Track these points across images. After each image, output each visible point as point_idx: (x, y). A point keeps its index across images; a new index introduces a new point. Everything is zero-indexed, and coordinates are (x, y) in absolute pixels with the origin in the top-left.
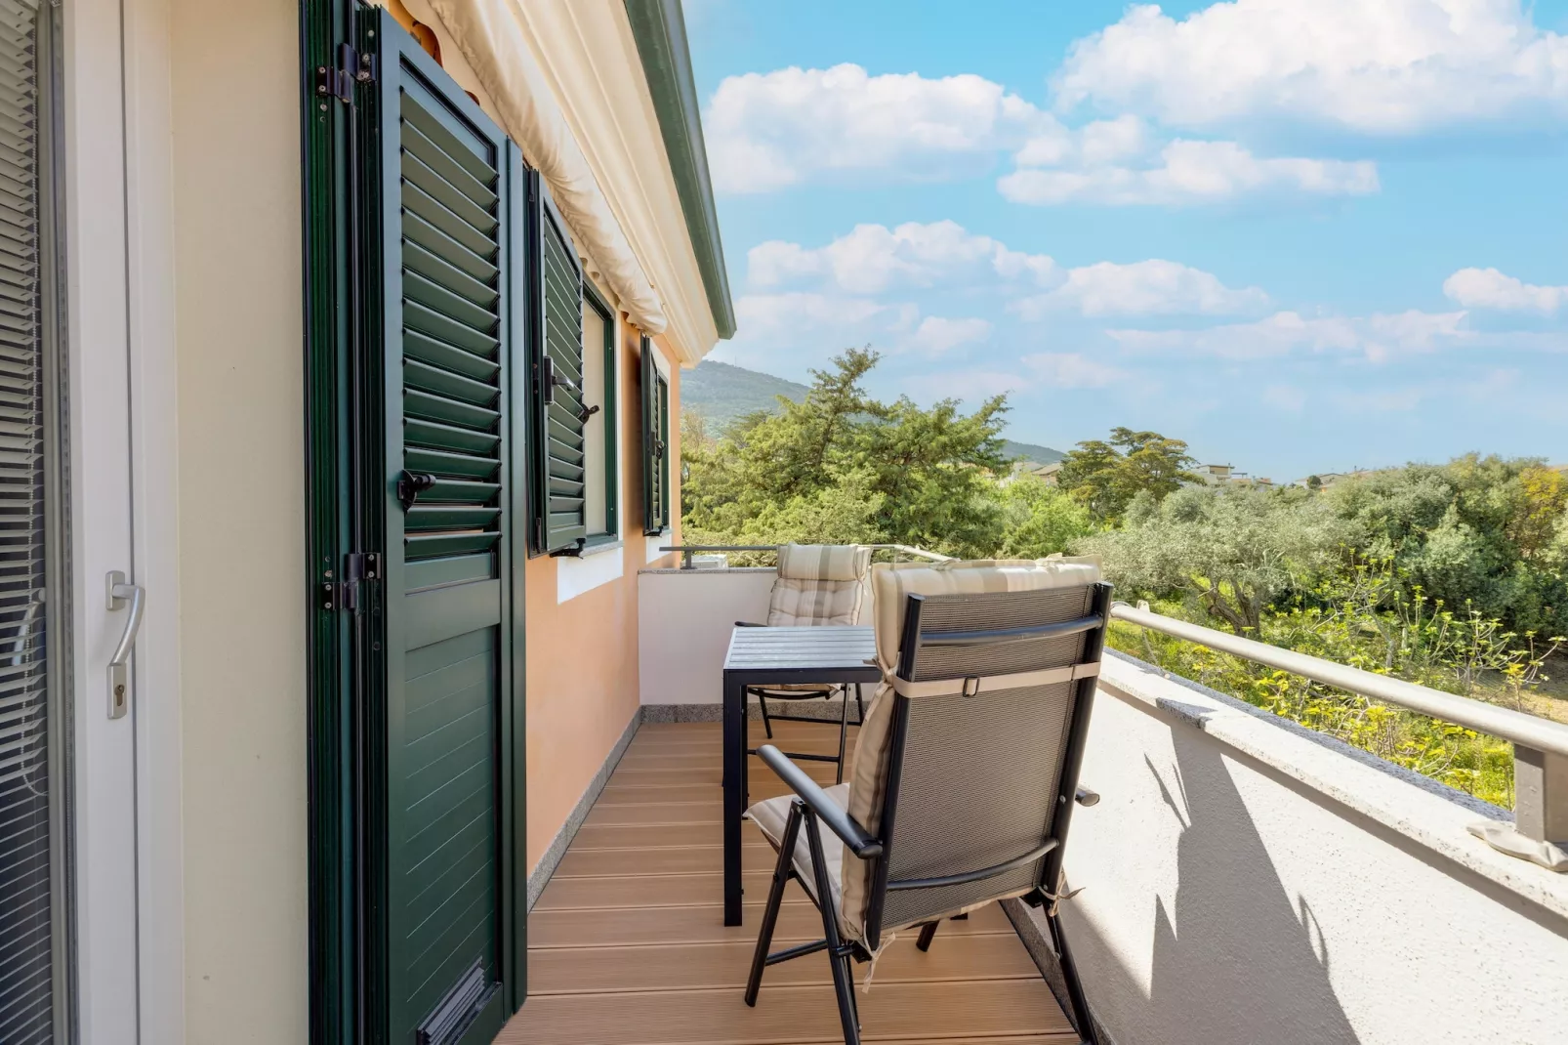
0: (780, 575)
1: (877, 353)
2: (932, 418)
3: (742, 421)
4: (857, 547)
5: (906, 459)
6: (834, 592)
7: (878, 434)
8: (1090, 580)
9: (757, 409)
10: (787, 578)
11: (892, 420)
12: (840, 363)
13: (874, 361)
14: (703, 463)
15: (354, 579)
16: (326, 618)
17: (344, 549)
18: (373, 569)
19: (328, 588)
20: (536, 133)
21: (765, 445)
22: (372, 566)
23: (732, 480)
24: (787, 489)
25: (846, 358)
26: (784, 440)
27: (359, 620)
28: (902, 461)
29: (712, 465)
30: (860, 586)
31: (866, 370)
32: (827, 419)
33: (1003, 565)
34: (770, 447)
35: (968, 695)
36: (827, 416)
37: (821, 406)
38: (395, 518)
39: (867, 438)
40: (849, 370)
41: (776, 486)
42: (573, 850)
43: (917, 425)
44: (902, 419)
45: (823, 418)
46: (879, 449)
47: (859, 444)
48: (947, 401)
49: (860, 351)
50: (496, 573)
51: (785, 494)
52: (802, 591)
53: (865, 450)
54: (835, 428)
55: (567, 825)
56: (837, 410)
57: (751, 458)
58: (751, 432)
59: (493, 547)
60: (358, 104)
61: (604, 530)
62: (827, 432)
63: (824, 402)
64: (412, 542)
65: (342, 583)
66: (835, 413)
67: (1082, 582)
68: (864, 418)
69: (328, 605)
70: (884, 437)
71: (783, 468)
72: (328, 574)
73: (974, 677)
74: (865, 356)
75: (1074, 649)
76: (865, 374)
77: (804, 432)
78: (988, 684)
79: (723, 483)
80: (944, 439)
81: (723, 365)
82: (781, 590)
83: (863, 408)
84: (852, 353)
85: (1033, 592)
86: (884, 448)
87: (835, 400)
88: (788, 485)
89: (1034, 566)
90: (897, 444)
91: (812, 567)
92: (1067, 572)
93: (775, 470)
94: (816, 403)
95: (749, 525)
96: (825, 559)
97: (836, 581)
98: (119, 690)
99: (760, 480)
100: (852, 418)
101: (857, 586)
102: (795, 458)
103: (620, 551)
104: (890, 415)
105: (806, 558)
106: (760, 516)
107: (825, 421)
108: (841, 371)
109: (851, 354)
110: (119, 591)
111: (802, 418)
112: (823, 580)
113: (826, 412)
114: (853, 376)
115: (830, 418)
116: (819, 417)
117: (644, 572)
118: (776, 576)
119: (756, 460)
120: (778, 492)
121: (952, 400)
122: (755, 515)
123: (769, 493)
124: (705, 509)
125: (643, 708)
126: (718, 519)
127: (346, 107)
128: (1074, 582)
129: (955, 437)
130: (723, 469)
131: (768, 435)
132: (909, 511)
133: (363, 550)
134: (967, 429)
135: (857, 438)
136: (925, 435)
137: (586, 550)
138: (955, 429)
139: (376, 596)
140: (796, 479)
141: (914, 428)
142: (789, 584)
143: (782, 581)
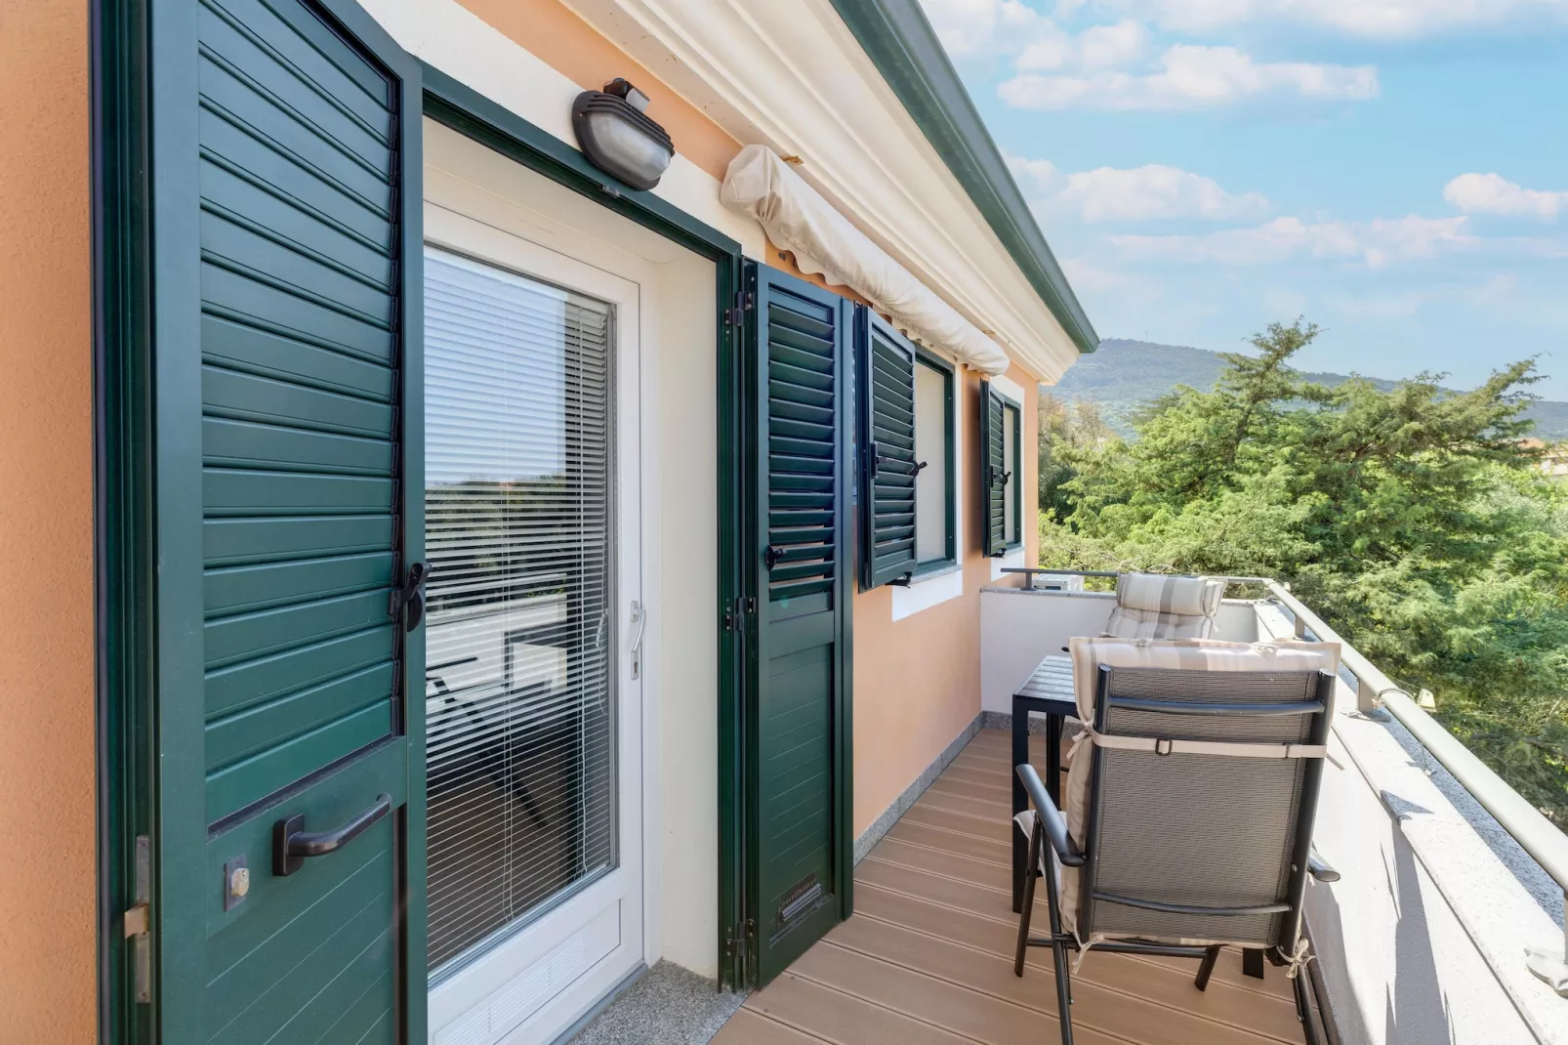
0: (1119, 603)
1: (1315, 326)
2: (1398, 399)
3: (1152, 405)
4: (1206, 581)
5: (1358, 452)
6: (1178, 625)
7: (1314, 424)
8: (1312, 666)
9: (1168, 390)
10: (1125, 607)
11: (1338, 405)
12: (1260, 343)
13: (1309, 336)
14: (1087, 463)
15: (741, 612)
16: (727, 635)
17: (736, 595)
18: (751, 605)
19: (728, 617)
20: (865, 281)
21: (1161, 443)
22: (750, 605)
23: (1121, 480)
24: (1190, 489)
25: (1268, 336)
26: (1184, 436)
27: (744, 637)
28: (1353, 454)
29: (1097, 464)
30: (1208, 622)
31: (1298, 347)
32: (1242, 409)
33: (1208, 646)
34: (1166, 444)
35: (1160, 754)
36: (1242, 405)
37: (1234, 394)
38: (763, 575)
39: (1296, 430)
40: (1274, 350)
41: (1176, 486)
42: (902, 820)
43: (1374, 411)
44: (1352, 404)
45: (1238, 407)
46: (1318, 442)
47: (1284, 438)
48: (1424, 375)
49: (1287, 325)
50: (831, 607)
51: (1186, 496)
52: (1142, 622)
53: (1292, 444)
54: (1256, 418)
55: (899, 800)
56: (1256, 398)
57: (1143, 456)
58: (1146, 427)
59: (829, 588)
60: (745, 325)
61: (944, 556)
62: (1243, 424)
63: (1238, 389)
64: (774, 590)
65: (735, 616)
66: (1254, 402)
67: (1303, 668)
68: (1294, 406)
69: (728, 628)
70: (1322, 427)
71: (1185, 465)
72: (728, 609)
73: (1166, 740)
74: (1296, 331)
75: (1297, 729)
76: (1295, 352)
77: (1211, 427)
78: (1180, 747)
79: (1110, 483)
80: (1415, 425)
81: (1131, 342)
82: (1118, 619)
83: (1295, 393)
84: (1275, 329)
85: (1237, 673)
86: (1320, 442)
87: (1255, 385)
88: (1191, 485)
89: (1248, 648)
90: (1340, 436)
91: (1154, 600)
92: (1284, 658)
93: (1174, 468)
94: (1226, 392)
95: (1136, 531)
96: (1168, 591)
97: (1180, 615)
98: (636, 664)
99: (1155, 480)
100: (1279, 406)
101: (1204, 622)
102: (1201, 453)
103: (959, 574)
104: (1335, 400)
105: (1147, 587)
106: (1150, 522)
107: (1240, 412)
108: (1263, 351)
109: (1274, 331)
110: (636, 612)
111: (1207, 410)
112: (1165, 612)
113: (1242, 401)
114: (1279, 356)
115: (1247, 407)
116: (1231, 407)
117: (986, 590)
118: (1115, 603)
119: (1150, 458)
120: (1177, 493)
121: (1432, 374)
122: (1145, 518)
123: (1165, 495)
124: (1089, 511)
125: (985, 714)
126: (1104, 521)
127: (740, 328)
128: (1295, 667)
129: (1436, 423)
130: (1110, 469)
131: (1164, 430)
132: (1355, 518)
133: (747, 595)
134: (1460, 411)
135: (1280, 430)
136: (1386, 422)
137: (913, 579)
138: (1438, 412)
139: (753, 623)
140: (1201, 478)
141: (1369, 414)
142: (1127, 614)
143: (1120, 610)
